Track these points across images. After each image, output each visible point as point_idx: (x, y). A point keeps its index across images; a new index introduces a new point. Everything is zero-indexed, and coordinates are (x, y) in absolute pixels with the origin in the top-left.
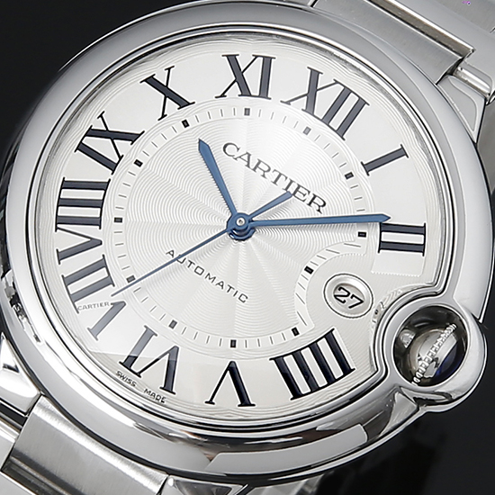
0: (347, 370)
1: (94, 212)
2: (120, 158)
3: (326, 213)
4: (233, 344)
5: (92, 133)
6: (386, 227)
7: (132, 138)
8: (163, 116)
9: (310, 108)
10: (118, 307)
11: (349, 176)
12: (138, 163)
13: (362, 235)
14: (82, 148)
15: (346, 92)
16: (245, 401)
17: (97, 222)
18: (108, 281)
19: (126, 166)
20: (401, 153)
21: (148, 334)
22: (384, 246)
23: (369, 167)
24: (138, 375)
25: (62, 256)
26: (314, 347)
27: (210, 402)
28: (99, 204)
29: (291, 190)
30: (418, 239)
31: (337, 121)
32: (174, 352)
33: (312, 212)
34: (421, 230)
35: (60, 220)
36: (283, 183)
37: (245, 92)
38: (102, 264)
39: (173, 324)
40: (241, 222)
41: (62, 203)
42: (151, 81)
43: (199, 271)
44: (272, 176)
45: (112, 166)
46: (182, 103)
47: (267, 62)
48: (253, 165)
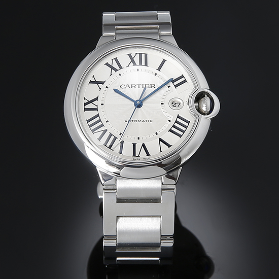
0: (188, 122)
1: (100, 124)
2: (97, 106)
3: (157, 87)
4: (157, 134)
5: (85, 104)
6: (173, 81)
7: (96, 99)
8: (100, 89)
9: (135, 64)
10: (122, 143)
11: (156, 74)
12: (102, 104)
13: (169, 87)
14: (86, 109)
15: (140, 55)
16: (169, 146)
17: (102, 125)
18: (115, 138)
19: (100, 107)
20: (164, 61)
21: (134, 145)
22: (176, 86)
23: (159, 69)
24: (139, 156)
25: (100, 139)
26: (176, 122)
27: (161, 151)
28: (100, 121)
29: (144, 86)
30: (183, 79)
31: (143, 63)
32: (143, 145)
33: (153, 89)
34: (182, 77)
35: (93, 131)
36: (141, 87)
37: (116, 70)
38: (111, 135)
39: (139, 138)
40: (138, 102)
41: (90, 126)
42: (91, 82)
43: (136, 121)
44: (137, 86)
45: (97, 109)
46: (103, 83)
47: (116, 59)
48: (131, 87)
